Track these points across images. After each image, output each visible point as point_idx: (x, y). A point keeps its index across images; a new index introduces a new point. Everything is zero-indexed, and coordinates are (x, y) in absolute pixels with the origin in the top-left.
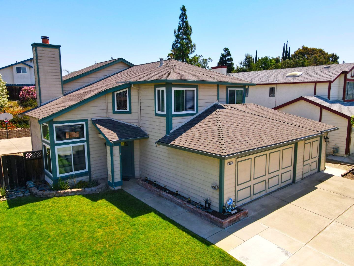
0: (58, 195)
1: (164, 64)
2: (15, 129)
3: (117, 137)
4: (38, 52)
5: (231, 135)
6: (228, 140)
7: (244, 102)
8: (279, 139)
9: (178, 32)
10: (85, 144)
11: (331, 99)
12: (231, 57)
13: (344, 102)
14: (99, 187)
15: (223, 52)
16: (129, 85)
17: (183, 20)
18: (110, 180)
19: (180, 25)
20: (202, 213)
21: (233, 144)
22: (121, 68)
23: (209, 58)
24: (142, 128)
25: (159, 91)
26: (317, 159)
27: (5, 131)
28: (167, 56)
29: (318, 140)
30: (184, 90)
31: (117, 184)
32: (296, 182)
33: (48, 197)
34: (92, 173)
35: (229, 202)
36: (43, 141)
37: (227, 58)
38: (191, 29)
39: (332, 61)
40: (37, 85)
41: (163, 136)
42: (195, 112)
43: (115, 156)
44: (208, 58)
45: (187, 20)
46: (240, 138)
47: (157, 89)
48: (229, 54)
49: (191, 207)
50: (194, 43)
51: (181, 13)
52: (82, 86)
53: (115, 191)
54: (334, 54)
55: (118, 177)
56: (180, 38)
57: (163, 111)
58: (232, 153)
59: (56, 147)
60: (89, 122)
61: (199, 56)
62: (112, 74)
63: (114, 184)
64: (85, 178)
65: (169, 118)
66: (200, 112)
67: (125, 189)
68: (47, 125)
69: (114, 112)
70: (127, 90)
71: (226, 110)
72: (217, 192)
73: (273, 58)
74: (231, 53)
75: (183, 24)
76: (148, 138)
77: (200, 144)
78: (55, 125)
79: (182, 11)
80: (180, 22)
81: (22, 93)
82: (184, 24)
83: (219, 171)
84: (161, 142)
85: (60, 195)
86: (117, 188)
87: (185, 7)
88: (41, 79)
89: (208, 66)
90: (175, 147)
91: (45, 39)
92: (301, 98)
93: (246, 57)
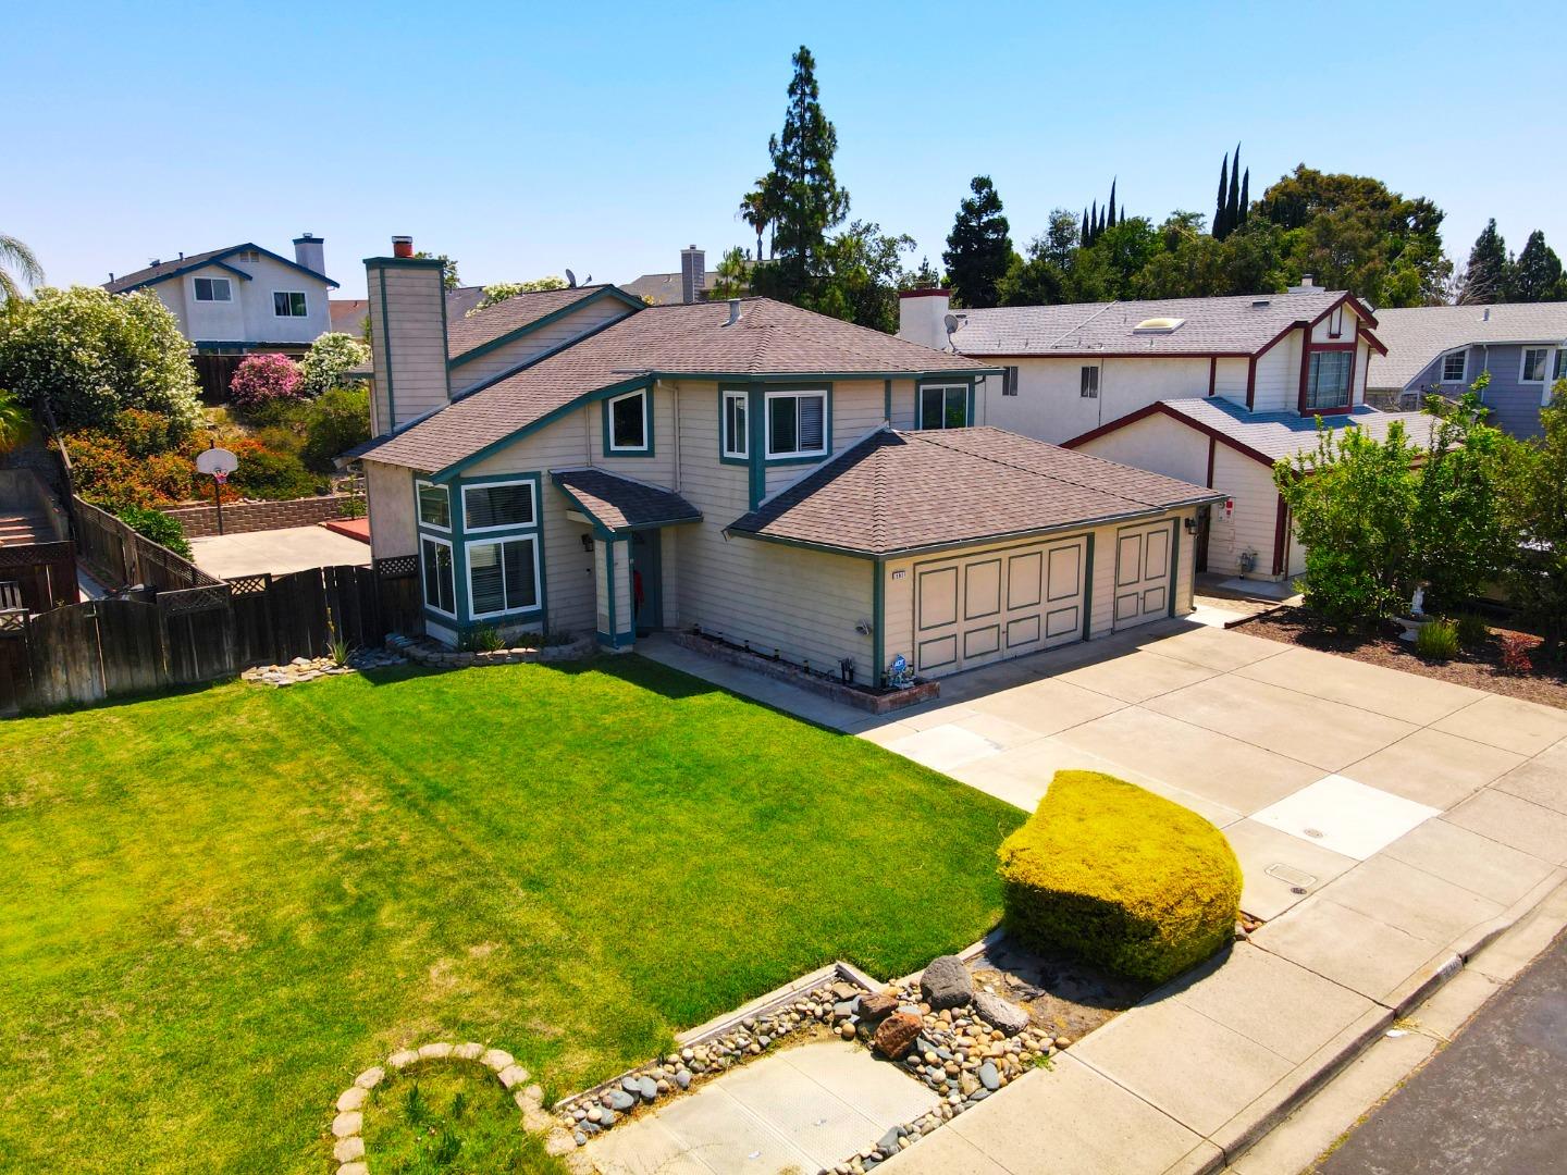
0: (480, 662)
1: (740, 317)
2: (241, 503)
3: (623, 518)
4: (388, 281)
5: (905, 510)
6: (895, 521)
7: (971, 424)
8: (1028, 522)
9: (784, 146)
10: (534, 536)
11: (1258, 406)
12: (1003, 213)
13: (1302, 416)
14: (576, 645)
15: (971, 195)
16: (649, 380)
17: (802, 100)
18: (604, 629)
19: (790, 121)
20: (834, 688)
21: (905, 530)
22: (607, 313)
23: (904, 235)
24: (684, 496)
25: (730, 400)
26: (1165, 582)
27: (211, 510)
28: (742, 206)
29: (1167, 530)
30: (794, 398)
31: (623, 639)
32: (1091, 638)
33: (455, 666)
34: (551, 615)
35: (897, 664)
36: (420, 530)
37: (985, 219)
38: (832, 136)
39: (1416, 228)
40: (382, 376)
41: (739, 515)
42: (824, 452)
43: (617, 567)
44: (901, 234)
45: (818, 101)
46: (924, 517)
47: (727, 394)
48: (993, 203)
49: (811, 678)
50: (843, 189)
51: (796, 76)
52: (498, 374)
53: (619, 655)
54: (1426, 202)
55: (624, 623)
56: (790, 168)
57: (741, 450)
58: (897, 547)
59: (468, 545)
60: (545, 481)
61: (867, 229)
62: (582, 334)
63: (615, 639)
64: (533, 627)
65: (756, 467)
66: (837, 454)
67: (643, 653)
68: (446, 487)
69: (608, 453)
70: (643, 392)
71: (907, 447)
72: (869, 641)
73: (1179, 215)
74: (1000, 197)
75: (802, 117)
76: (701, 520)
77: (830, 531)
78: (464, 488)
79: (798, 68)
80: (791, 109)
81: (242, 378)
82: (808, 115)
83: (872, 591)
84: (737, 529)
85: (484, 663)
86: (623, 649)
87: (808, 53)
88: (393, 359)
89: (900, 268)
90: (771, 539)
91: (402, 245)
92: (1158, 408)
93: (1054, 222)
